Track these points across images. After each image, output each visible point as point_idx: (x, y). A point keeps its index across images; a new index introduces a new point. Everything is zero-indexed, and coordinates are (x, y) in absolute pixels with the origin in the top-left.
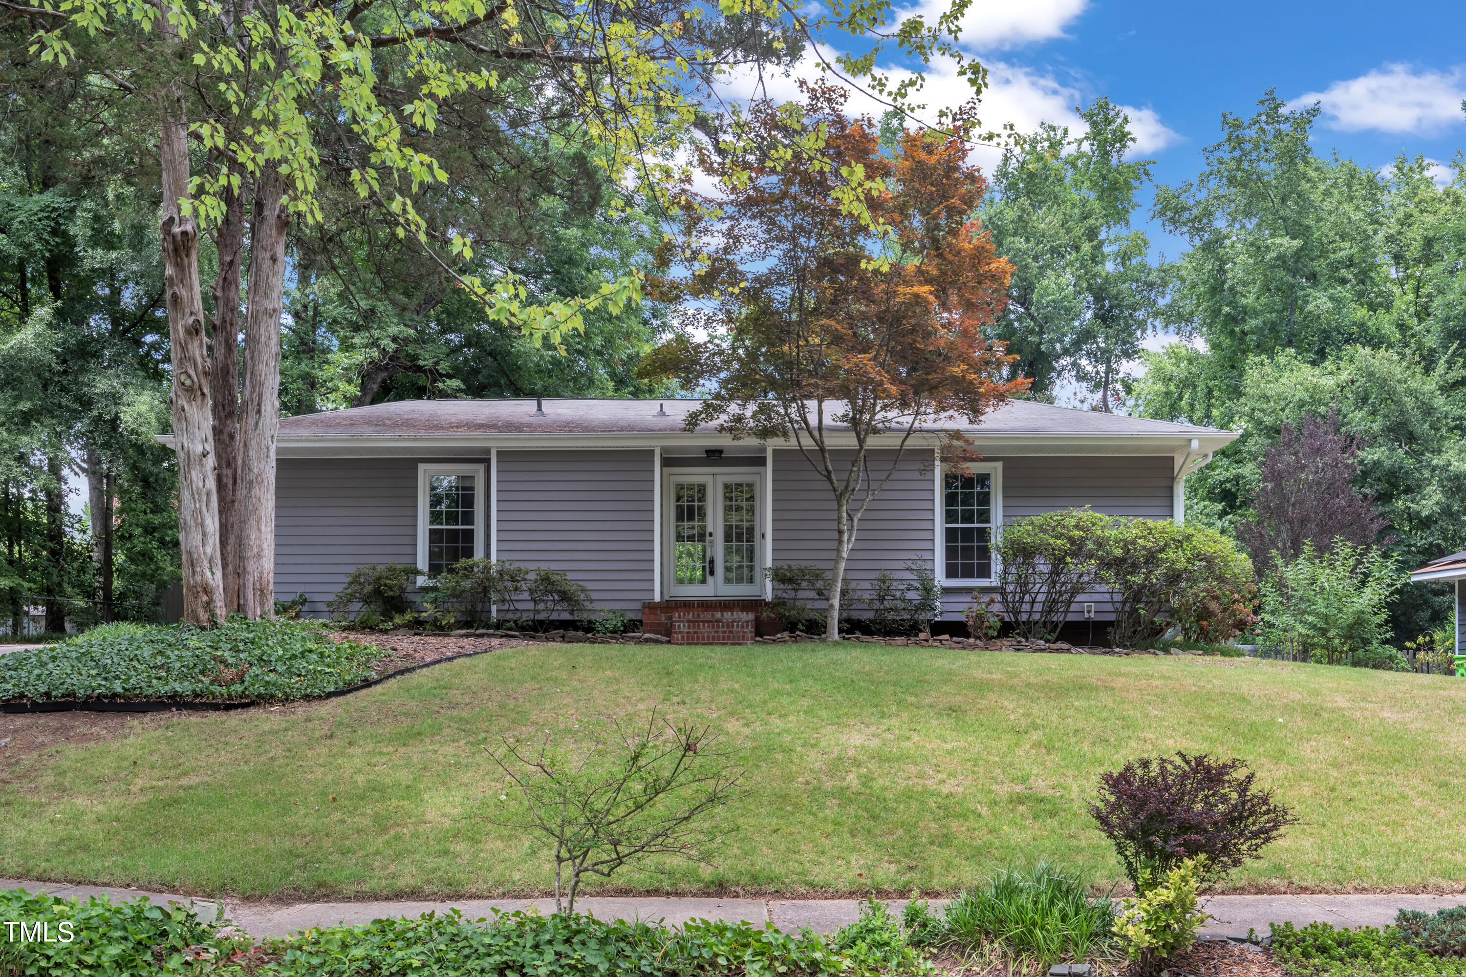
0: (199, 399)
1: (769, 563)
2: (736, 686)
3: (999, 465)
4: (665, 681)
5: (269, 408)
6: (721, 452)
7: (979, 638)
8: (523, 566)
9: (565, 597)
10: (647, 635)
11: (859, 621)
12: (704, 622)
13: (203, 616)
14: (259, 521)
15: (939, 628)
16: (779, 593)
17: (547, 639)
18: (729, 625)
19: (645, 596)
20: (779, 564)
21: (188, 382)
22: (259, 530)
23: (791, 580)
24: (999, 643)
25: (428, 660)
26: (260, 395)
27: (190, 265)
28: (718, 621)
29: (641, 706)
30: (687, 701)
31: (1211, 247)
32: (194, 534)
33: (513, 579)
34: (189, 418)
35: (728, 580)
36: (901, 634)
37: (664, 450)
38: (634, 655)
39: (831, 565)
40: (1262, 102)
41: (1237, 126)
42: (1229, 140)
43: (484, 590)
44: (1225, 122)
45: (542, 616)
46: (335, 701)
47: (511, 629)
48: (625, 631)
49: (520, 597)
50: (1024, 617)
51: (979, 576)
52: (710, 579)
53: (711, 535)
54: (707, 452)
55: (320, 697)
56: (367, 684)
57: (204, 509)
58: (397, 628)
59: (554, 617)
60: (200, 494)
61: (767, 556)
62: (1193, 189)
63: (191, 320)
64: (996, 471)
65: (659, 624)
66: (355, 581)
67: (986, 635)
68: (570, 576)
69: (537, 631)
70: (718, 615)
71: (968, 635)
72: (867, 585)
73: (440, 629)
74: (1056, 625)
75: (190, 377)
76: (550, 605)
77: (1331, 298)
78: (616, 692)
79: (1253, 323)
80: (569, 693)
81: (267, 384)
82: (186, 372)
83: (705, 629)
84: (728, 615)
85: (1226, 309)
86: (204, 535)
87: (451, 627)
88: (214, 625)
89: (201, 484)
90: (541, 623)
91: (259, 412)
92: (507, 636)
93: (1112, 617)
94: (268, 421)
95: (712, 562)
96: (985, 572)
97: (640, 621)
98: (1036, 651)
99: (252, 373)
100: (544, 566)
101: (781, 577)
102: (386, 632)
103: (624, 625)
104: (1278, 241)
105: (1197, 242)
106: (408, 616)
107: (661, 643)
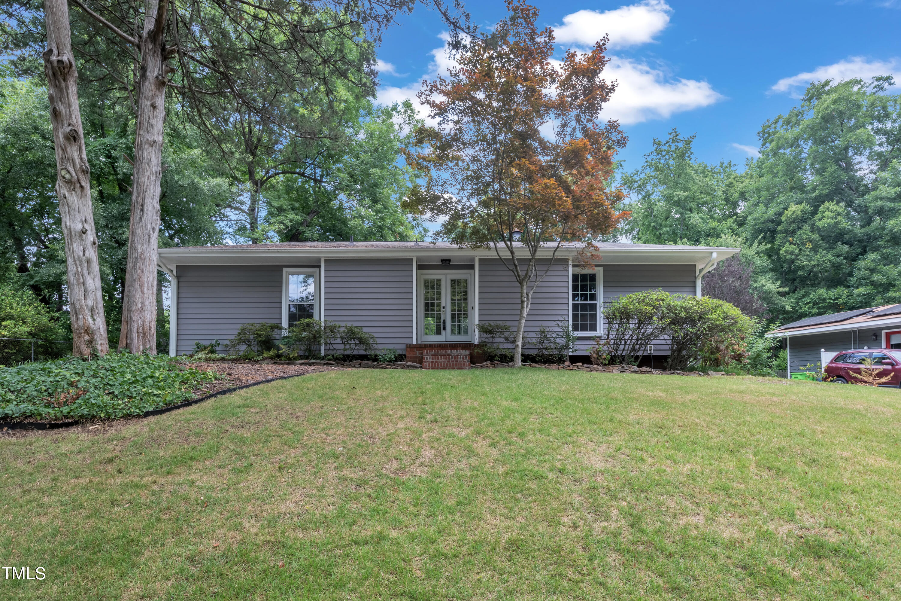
0: (79, 192)
1: (477, 322)
2: (476, 404)
3: (601, 269)
4: (420, 399)
5: (150, 209)
6: (450, 261)
7: (598, 365)
8: (338, 324)
9: (362, 341)
10: (409, 363)
11: (528, 355)
12: (441, 356)
13: (86, 351)
14: (142, 285)
15: (574, 359)
16: (484, 339)
17: (350, 366)
18: (456, 357)
19: (407, 341)
20: (483, 323)
21: (68, 176)
22: (142, 292)
23: (490, 332)
24: (611, 367)
25: (250, 382)
26: (143, 199)
27: (67, 88)
28: (449, 355)
29: (401, 425)
30: (438, 418)
31: (647, 197)
32: (76, 290)
33: (332, 331)
34: (71, 204)
35: (453, 332)
36: (553, 363)
37: (419, 259)
38: (399, 377)
39: (516, 323)
40: (671, 134)
41: (659, 144)
42: (656, 150)
43: (315, 338)
44: (654, 143)
45: (348, 353)
46: (152, 419)
47: (330, 360)
48: (396, 361)
49: (336, 342)
50: (619, 353)
51: (590, 330)
52: (443, 332)
53: (444, 307)
54: (442, 261)
55: (138, 416)
56: (188, 403)
57: (86, 272)
58: (264, 359)
59: (356, 353)
60: (81, 261)
61: (476, 318)
62: (639, 173)
63: (68, 129)
64: (599, 272)
65: (416, 357)
66: (243, 331)
67: (602, 363)
68: (365, 330)
69: (345, 361)
70: (449, 352)
71: (591, 363)
72: (534, 335)
73: (290, 361)
74: (637, 357)
75: (69, 172)
76: (353, 346)
77: (700, 218)
78: (381, 410)
79: (665, 229)
80: (343, 412)
81: (148, 192)
82: (66, 169)
83: (442, 360)
84: (454, 352)
85: (653, 224)
86: (86, 291)
87: (295, 359)
88: (95, 357)
89: (81, 254)
90: (348, 356)
91: (142, 210)
92: (327, 364)
93: (669, 353)
94: (149, 217)
95: (444, 322)
96: (593, 328)
97: (405, 355)
98: (632, 372)
99: (138, 183)
100: (349, 324)
101: (484, 329)
102: (257, 362)
103: (395, 357)
104: (678, 193)
105: (640, 197)
106: (272, 353)
107: (417, 368)
